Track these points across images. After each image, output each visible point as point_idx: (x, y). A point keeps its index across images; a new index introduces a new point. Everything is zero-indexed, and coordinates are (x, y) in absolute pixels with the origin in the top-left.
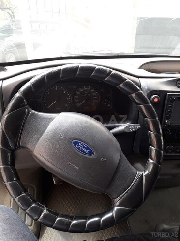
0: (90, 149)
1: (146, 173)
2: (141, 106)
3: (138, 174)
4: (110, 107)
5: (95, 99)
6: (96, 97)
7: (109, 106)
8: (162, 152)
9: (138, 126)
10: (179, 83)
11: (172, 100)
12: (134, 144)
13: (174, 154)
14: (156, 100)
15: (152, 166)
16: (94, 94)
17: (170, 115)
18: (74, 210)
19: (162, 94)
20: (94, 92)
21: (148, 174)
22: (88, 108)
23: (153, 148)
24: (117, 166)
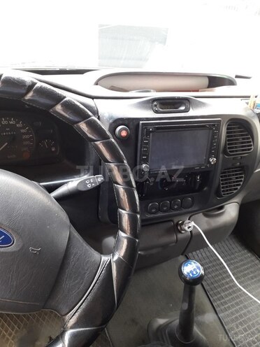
0: (4, 234)
1: (116, 258)
2: (98, 143)
3: (104, 262)
4: (56, 151)
5: (26, 140)
6: (27, 137)
7: (53, 149)
8: (139, 216)
9: (100, 179)
10: (156, 106)
11: (148, 133)
12: (100, 209)
13: (160, 214)
14: (124, 134)
15: (125, 244)
16: (23, 131)
17: (147, 156)
18: (16, 332)
19: (131, 123)
20: (24, 128)
21: (119, 258)
22: (14, 156)
23: (123, 212)
24: (63, 255)
